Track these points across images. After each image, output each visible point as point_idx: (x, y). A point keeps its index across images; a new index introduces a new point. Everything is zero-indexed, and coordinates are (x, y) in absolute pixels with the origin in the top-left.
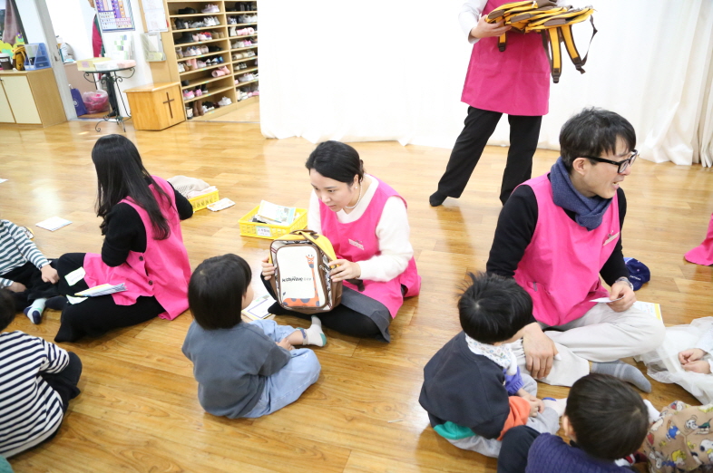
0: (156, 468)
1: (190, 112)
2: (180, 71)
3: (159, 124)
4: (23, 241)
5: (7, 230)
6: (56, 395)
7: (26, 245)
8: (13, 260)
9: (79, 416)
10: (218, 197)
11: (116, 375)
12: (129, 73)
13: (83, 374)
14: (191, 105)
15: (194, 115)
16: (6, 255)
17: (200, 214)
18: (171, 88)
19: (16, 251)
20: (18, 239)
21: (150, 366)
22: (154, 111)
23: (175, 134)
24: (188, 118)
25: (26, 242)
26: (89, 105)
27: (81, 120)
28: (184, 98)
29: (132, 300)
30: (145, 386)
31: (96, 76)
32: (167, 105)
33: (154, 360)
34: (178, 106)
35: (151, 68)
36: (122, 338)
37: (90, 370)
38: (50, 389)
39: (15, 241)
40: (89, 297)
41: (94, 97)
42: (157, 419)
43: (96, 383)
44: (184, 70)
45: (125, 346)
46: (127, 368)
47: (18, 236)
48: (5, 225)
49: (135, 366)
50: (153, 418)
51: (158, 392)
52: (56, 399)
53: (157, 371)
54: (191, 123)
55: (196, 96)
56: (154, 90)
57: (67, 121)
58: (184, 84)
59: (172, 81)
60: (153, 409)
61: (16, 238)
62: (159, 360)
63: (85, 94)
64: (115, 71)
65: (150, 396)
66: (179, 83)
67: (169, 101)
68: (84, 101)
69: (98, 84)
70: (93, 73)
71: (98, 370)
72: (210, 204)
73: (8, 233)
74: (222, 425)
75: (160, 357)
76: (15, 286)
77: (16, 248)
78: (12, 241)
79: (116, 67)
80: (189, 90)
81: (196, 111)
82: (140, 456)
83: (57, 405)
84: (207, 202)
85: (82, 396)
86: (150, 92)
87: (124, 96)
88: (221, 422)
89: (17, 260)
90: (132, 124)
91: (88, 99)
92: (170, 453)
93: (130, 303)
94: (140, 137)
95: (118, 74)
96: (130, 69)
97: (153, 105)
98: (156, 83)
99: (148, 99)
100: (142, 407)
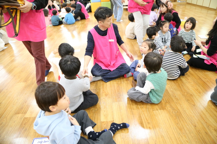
0: (189, 100)
6: (180, 72)
9: (181, 80)
11: (194, 77)
13: (187, 72)
19: (191, 39)
21: (204, 81)
29: (209, 63)
30: (200, 84)
33: (206, 80)
36: (202, 71)
37: (189, 72)
38: (179, 70)
40: (199, 57)
42: (197, 92)
43: (189, 76)
45: (201, 73)
46: (198, 78)
49: (200, 78)
50: (196, 91)
51: (202, 87)
52: (179, 73)
53: (205, 83)
60: (198, 90)
61: (193, 36)
62: (207, 81)
65: (199, 86)
71: (191, 74)
74: (212, 105)
75: (208, 81)
82: (187, 96)
83: (178, 74)
85: (184, 77)
88: (213, 104)
92: (195, 100)
93: (208, 64)
100: (195, 87)
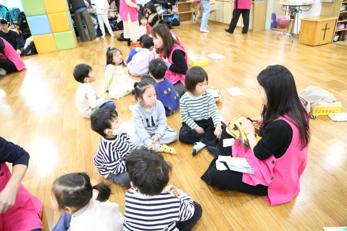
1: (336, 38)
2: (342, 10)
3: (314, 43)
4: (213, 107)
5: (207, 98)
7: (214, 109)
8: (204, 115)
10: (339, 110)
12: (307, 8)
14: (339, 33)
15: (339, 40)
16: (201, 112)
17: (321, 119)
18: (331, 20)
20: (210, 105)
22: (314, 34)
23: (321, 51)
24: (334, 41)
25: (214, 108)
26: (278, 23)
27: (271, 31)
28: (336, 28)
31: (288, 7)
32: (324, 31)
34: (330, 33)
35: (322, 6)
39: (209, 106)
41: (283, 19)
44: (344, 9)
47: (211, 103)
48: (207, 95)
54: (334, 45)
55: (345, 27)
56: (319, 21)
57: (264, 30)
58: (340, 19)
59: (332, 16)
63: (278, 17)
64: (299, 6)
66: (338, 18)
67: (326, 29)
68: (277, 21)
69: (287, 13)
70: (287, 6)
72: (331, 114)
73: (207, 100)
76: (199, 129)
77: (208, 109)
78: (207, 105)
79: (301, 4)
80: (342, 23)
81: (341, 37)
84: (330, 111)
86: (316, 22)
87: (300, 22)
89: (205, 115)
90: (298, 38)
91: (279, 20)
94: (299, 48)
95: (301, 8)
96: (309, 5)
97: (315, 29)
98: (321, 16)
99: (313, 26)
